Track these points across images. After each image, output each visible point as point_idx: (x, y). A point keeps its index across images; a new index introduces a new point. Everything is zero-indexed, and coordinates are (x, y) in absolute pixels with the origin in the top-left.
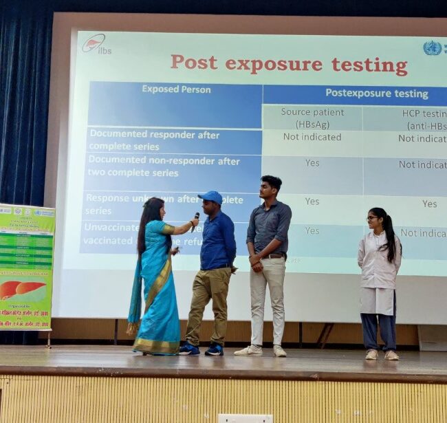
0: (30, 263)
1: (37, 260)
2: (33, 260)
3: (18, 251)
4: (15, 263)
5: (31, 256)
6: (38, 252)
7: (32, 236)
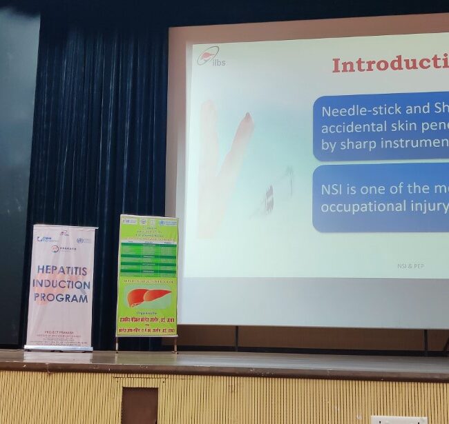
0: (156, 271)
1: (163, 268)
2: (158, 268)
3: (144, 260)
4: (142, 271)
5: (157, 264)
6: (163, 261)
7: (157, 245)
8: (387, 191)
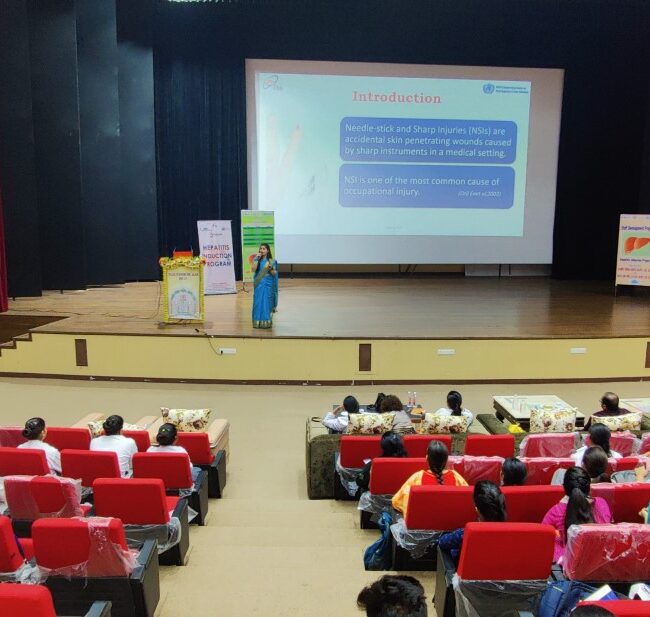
3: (256, 237)
6: (265, 237)
8: (383, 182)
